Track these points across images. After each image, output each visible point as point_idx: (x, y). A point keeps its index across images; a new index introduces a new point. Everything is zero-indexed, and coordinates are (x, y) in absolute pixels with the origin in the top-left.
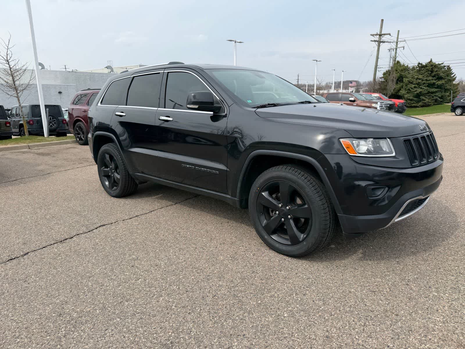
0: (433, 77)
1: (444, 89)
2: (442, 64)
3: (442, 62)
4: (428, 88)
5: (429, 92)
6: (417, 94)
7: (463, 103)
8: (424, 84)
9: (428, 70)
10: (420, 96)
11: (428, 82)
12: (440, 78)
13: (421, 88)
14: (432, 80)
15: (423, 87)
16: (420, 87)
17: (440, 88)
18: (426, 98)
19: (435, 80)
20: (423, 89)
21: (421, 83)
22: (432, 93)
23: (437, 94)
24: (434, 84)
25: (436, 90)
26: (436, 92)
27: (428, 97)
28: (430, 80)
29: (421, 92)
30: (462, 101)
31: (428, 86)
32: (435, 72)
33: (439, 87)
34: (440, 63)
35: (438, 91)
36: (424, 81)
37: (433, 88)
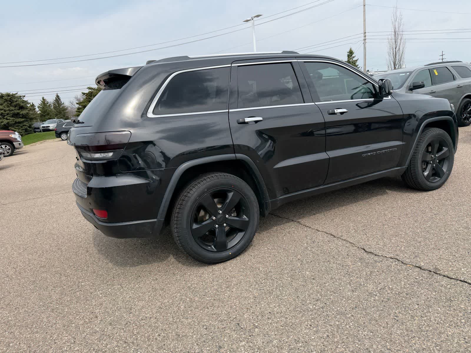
0: (15, 106)
1: (29, 118)
2: (17, 94)
3: (16, 92)
4: (14, 118)
5: (16, 123)
6: (5, 125)
7: (65, 128)
8: (8, 114)
9: (6, 100)
10: (8, 127)
11: (11, 112)
12: (22, 108)
13: (7, 119)
14: (15, 110)
15: (8, 118)
16: (5, 117)
17: (25, 118)
18: (15, 128)
19: (19, 110)
20: (8, 120)
21: (4, 113)
22: (19, 123)
23: (25, 123)
24: (18, 114)
25: (23, 119)
26: (23, 122)
27: (17, 128)
28: (12, 110)
29: (8, 123)
30: (63, 126)
31: (12, 117)
32: (15, 102)
33: (24, 116)
34: (14, 93)
35: (25, 120)
36: (6, 112)
37: (18, 118)
